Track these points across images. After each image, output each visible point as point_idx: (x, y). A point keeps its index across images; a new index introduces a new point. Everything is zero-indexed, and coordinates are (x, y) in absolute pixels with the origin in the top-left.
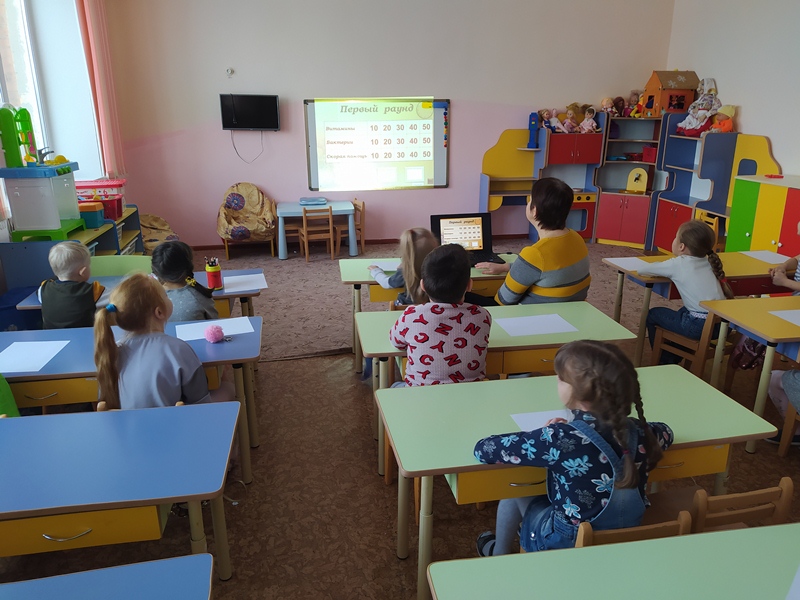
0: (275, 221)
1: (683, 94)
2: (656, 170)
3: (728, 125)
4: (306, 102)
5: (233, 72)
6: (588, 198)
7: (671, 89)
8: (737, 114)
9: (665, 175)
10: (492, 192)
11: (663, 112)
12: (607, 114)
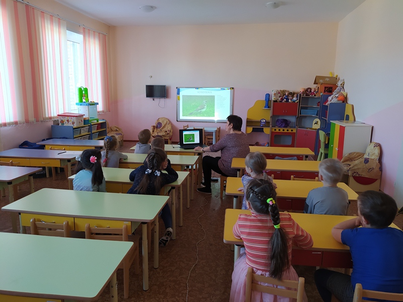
1: (331, 86)
4: (177, 88)
5: (151, 77)
6: (292, 130)
7: (325, 84)
10: (247, 126)
11: (321, 94)
12: (300, 95)
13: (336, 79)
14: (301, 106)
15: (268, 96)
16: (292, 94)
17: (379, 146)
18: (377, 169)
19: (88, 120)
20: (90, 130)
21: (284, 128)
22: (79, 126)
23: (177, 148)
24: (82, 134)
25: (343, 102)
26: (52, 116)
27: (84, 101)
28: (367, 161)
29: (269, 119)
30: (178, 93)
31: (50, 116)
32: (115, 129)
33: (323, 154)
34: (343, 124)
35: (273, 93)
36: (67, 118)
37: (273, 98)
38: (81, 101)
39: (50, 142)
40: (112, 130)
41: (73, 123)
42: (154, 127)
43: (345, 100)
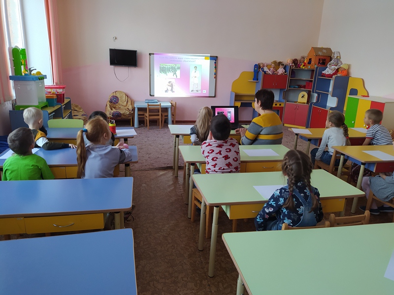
0: (134, 110)
1: (325, 58)
2: (312, 93)
3: (345, 73)
4: (150, 54)
5: (116, 38)
6: (280, 105)
7: (319, 56)
8: (349, 68)
9: (316, 95)
10: (235, 100)
11: (316, 66)
12: (290, 66)
14: (290, 78)
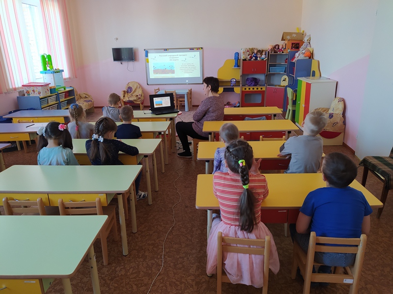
1: (297, 42)
5: (117, 39)
6: (261, 89)
11: (289, 51)
12: (268, 52)
13: (303, 34)
14: (269, 63)
15: (237, 54)
16: (261, 52)
17: (344, 100)
18: (341, 123)
19: (55, 89)
20: (57, 98)
21: (254, 87)
22: (46, 96)
23: (148, 113)
24: (50, 104)
25: (310, 58)
26: (17, 86)
27: (48, 68)
28: (331, 116)
29: (238, 78)
30: (147, 56)
31: (14, 87)
32: (84, 96)
33: (291, 111)
34: (310, 80)
35: (242, 51)
36: (32, 88)
37: (242, 57)
38: (45, 69)
39: (18, 114)
40: (81, 97)
41: (39, 93)
42: (124, 91)
43: (311, 56)
